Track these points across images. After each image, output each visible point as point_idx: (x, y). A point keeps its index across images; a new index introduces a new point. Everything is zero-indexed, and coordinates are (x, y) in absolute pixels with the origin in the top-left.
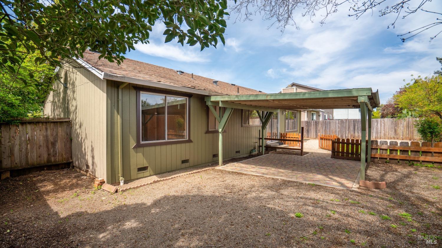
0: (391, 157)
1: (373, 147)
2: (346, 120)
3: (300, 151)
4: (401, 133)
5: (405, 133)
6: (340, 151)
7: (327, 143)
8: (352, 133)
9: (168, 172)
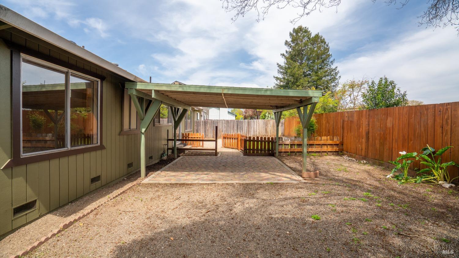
0: (292, 151)
1: (280, 143)
2: (231, 121)
3: (215, 151)
4: (270, 132)
5: (272, 131)
6: (252, 148)
7: (230, 142)
8: (236, 132)
9: (71, 202)
